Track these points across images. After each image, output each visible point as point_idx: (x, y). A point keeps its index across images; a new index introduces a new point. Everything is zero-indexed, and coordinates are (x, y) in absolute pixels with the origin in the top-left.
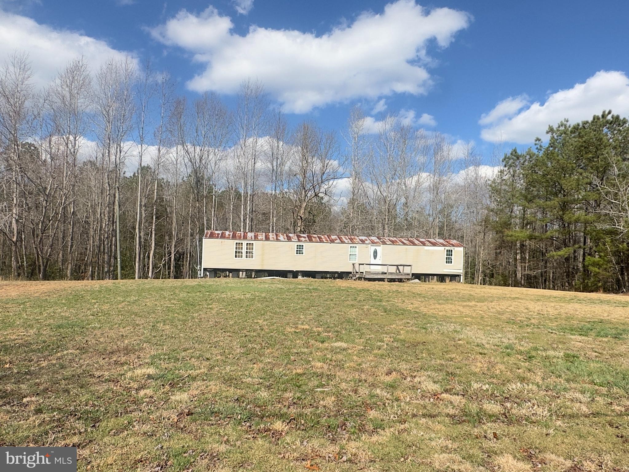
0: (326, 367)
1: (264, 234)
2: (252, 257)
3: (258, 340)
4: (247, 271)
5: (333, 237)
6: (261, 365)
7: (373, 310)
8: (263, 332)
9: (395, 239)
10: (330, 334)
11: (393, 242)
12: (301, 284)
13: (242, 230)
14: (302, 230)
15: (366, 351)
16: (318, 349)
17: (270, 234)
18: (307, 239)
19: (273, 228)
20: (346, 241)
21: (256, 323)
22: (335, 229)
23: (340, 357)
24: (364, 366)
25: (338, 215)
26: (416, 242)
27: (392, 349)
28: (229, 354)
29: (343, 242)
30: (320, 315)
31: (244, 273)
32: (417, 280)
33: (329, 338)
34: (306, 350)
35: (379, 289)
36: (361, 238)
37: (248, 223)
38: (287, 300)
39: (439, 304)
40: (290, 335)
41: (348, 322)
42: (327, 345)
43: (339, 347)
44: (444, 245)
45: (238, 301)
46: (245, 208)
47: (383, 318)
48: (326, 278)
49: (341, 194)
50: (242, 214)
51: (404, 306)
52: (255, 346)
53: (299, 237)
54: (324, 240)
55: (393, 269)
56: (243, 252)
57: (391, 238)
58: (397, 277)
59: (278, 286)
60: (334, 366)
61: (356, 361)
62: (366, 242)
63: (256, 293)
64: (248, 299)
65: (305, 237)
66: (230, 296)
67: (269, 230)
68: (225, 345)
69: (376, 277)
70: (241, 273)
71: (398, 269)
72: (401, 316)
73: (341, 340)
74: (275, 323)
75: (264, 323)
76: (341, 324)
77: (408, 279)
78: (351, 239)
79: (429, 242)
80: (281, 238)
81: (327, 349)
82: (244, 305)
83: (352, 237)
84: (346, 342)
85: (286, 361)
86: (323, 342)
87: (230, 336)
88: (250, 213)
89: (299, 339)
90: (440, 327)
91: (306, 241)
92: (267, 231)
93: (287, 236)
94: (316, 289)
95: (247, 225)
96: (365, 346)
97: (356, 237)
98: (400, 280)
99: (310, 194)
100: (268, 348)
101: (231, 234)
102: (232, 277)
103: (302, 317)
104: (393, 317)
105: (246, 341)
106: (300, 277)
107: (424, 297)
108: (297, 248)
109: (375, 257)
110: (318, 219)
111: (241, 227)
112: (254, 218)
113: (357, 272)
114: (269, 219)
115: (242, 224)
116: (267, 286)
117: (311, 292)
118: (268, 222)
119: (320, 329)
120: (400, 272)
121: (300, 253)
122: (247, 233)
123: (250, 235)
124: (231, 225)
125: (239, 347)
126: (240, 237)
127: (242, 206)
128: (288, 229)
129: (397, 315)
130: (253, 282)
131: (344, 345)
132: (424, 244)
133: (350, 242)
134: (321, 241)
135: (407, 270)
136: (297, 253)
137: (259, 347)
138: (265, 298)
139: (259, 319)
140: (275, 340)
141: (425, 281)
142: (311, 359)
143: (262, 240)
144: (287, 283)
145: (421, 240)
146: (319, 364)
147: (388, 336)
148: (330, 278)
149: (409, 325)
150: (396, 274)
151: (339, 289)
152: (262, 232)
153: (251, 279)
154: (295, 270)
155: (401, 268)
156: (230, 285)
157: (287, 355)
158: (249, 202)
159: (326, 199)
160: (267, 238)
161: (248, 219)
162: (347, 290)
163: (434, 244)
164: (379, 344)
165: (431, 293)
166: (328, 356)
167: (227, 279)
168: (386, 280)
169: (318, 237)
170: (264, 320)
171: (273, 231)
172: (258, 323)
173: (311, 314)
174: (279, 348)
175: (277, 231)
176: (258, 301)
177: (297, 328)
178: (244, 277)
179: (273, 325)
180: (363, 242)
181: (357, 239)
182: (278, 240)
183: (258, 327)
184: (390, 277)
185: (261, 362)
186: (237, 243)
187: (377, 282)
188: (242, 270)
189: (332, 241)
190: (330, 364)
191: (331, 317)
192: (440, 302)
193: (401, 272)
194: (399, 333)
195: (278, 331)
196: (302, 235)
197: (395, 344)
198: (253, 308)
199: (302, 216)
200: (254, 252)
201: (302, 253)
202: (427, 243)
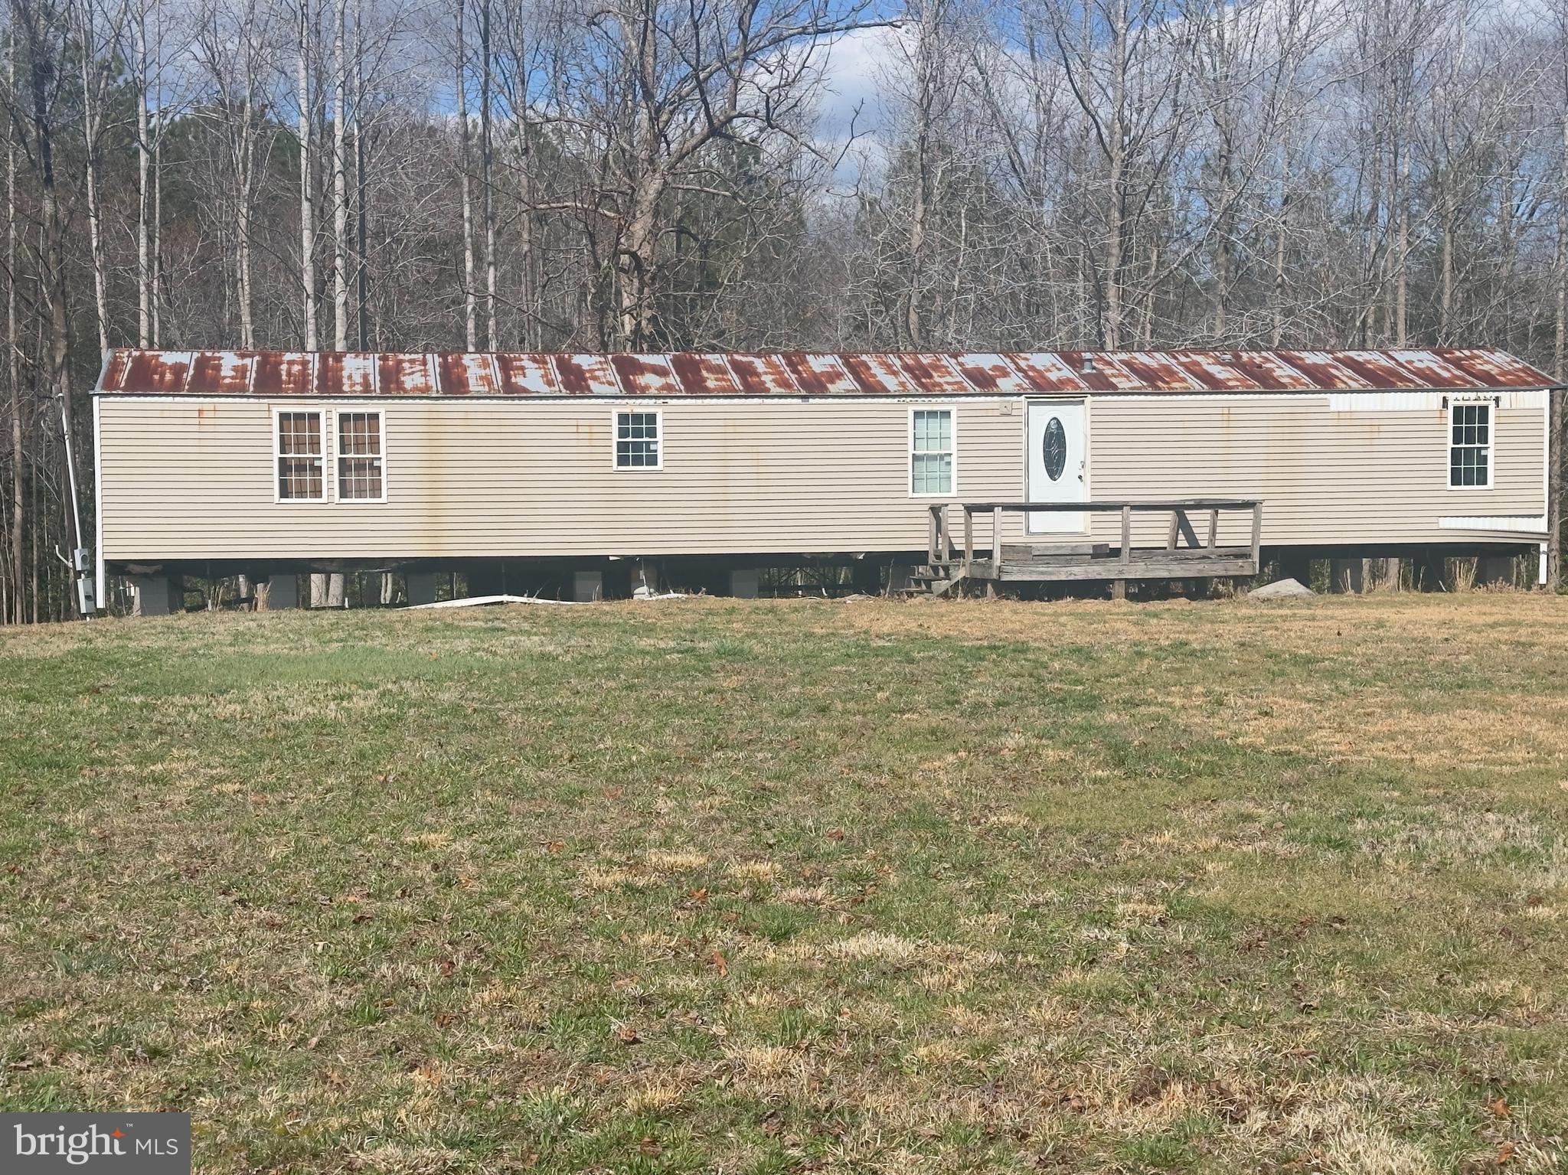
0: (802, 1067)
1: (434, 361)
2: (376, 491)
3: (429, 937)
4: (348, 566)
5: (818, 364)
6: (448, 1073)
7: (1051, 755)
8: (454, 897)
9: (1161, 359)
10: (820, 893)
11: (1153, 381)
12: (649, 630)
13: (311, 343)
14: (647, 329)
15: (1016, 978)
16: (757, 974)
17: (466, 359)
18: (674, 379)
20: (891, 383)
21: (415, 847)
22: (825, 316)
23: (878, 1011)
24: (1009, 1054)
25: (843, 238)
26: (1284, 372)
27: (1161, 959)
28: (273, 1021)
29: (871, 389)
30: (762, 794)
31: (336, 580)
32: (1290, 586)
33: (811, 912)
34: (691, 983)
35: (1082, 641)
36: (971, 361)
37: (340, 300)
38: (580, 718)
39: (1418, 708)
40: (599, 904)
41: (916, 824)
42: (803, 949)
43: (869, 961)
44: (1437, 383)
45: (308, 737)
46: (323, 216)
47: (1105, 796)
48: (788, 591)
49: (855, 122)
50: (307, 255)
51: (1218, 727)
52: (416, 971)
53: (628, 369)
54: (767, 379)
55: (1155, 530)
56: (324, 464)
57: (1142, 358)
58: (1178, 571)
59: (526, 642)
60: (846, 1060)
61: (968, 1033)
62: (1004, 384)
63: (407, 685)
64: (366, 723)
65: (661, 372)
66: (262, 711)
67: (461, 336)
68: (247, 973)
69: (1062, 574)
70: (316, 579)
71: (1183, 525)
72: (1206, 781)
73: (882, 921)
74: (519, 844)
75: (457, 846)
76: (880, 835)
77: (1242, 582)
78: (920, 373)
79: (1358, 368)
80: (532, 377)
81: (805, 974)
82: (346, 756)
83: (926, 359)
84: (910, 929)
85: (584, 1046)
86: (780, 937)
87: (272, 926)
88: (350, 242)
89: (653, 923)
90: (1424, 836)
91: (667, 393)
93: (564, 367)
94: (736, 654)
95: (339, 312)
96: (1013, 951)
97: (946, 360)
98: (1197, 589)
100: (484, 979)
101: (252, 363)
102: (273, 604)
103: (662, 805)
104: (1160, 789)
105: (363, 946)
106: (642, 592)
107: (1331, 675)
108: (623, 433)
109: (1055, 463)
110: (730, 268)
111: (303, 323)
112: (373, 271)
113: (955, 554)
114: (458, 276)
115: (310, 307)
116: (463, 645)
117: (707, 672)
118: (451, 291)
119: (763, 868)
120: (1194, 543)
121: (638, 461)
122: (338, 358)
123: (356, 367)
124: (246, 318)
125: (324, 979)
126: (301, 385)
127: (306, 205)
128: (564, 330)
129: (1182, 776)
130: (389, 630)
131: (895, 947)
132: (1325, 382)
133: (912, 386)
134: (753, 389)
135: (1235, 530)
136: (623, 461)
137: (429, 975)
138: (456, 709)
139: (432, 829)
140: (522, 936)
141: (1336, 588)
142: (719, 1030)
143: (423, 394)
144: (575, 625)
145: (1310, 358)
146: (766, 1056)
147: (1137, 893)
148: (810, 590)
149: (1253, 828)
150: (1172, 553)
151: (863, 650)
152: (426, 350)
153: (377, 615)
154: (615, 550)
155: (1199, 520)
156: (259, 649)
157: (590, 1013)
158: (339, 183)
159: (774, 146)
160: (454, 385)
161: (339, 280)
162: (904, 649)
163: (1382, 381)
164: (1087, 933)
165: (1371, 649)
166: (812, 1011)
167: (242, 621)
168: (1119, 589)
169: (738, 367)
170: (458, 832)
171: (482, 346)
172: (424, 846)
173: (712, 791)
174: (545, 980)
175: (503, 344)
176: (422, 730)
177: (636, 865)
178: (333, 602)
179: (506, 853)
180: (984, 382)
181: (951, 371)
182: (511, 391)
183: (425, 870)
184: (1139, 571)
185: (451, 1053)
186: (284, 417)
187: (1066, 605)
188: (325, 566)
189: (815, 387)
190: (823, 1055)
191: (823, 799)
192: (1425, 695)
193: (1203, 539)
194: (1195, 874)
195: (537, 891)
196: (645, 359)
197: (1177, 934)
198: (392, 769)
199: (644, 252)
200: (383, 464)
201: (653, 460)
202: (1344, 373)
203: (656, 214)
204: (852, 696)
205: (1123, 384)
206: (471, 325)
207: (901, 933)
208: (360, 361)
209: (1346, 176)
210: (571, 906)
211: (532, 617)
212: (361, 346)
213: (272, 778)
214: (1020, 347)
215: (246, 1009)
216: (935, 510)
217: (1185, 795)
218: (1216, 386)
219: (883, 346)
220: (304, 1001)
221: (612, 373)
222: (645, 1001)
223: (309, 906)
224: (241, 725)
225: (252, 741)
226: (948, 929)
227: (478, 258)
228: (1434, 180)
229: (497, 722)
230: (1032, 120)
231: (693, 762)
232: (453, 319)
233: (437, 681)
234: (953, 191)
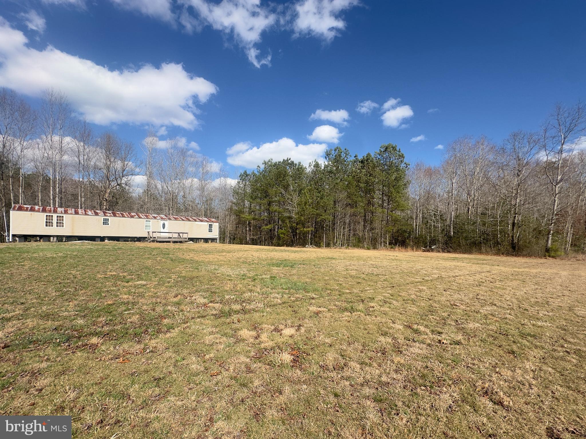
0: (131, 297)
1: (73, 210)
2: (63, 226)
3: (72, 285)
4: (57, 236)
5: (133, 214)
6: (76, 302)
7: (163, 260)
8: (76, 279)
9: (177, 217)
10: (133, 277)
11: (176, 219)
12: (108, 245)
13: (52, 206)
14: (108, 208)
15: (159, 285)
16: (124, 287)
17: (79, 210)
18: (112, 214)
19: (81, 205)
20: (143, 217)
21: (70, 273)
22: (134, 209)
23: (141, 290)
24: (159, 294)
25: (136, 200)
26: (191, 219)
27: (177, 282)
28: (45, 297)
29: (140, 218)
30: (125, 265)
31: (55, 238)
32: (191, 242)
33: (132, 279)
34: (115, 288)
35: (167, 247)
36: (153, 215)
37: (57, 201)
38: (97, 256)
39: (205, 255)
40: (100, 279)
41: (146, 268)
42: (131, 283)
43: (140, 284)
44: (207, 222)
45: (51, 259)
46: (54, 189)
47: (170, 265)
48: (128, 241)
49: (138, 186)
50: (51, 194)
51: (183, 257)
52: (70, 289)
53: (104, 213)
54: (126, 216)
55: (176, 235)
56: (54, 222)
57: (174, 216)
58: (179, 240)
59: (88, 247)
60: (137, 296)
61: (153, 292)
62: (157, 218)
63: (68, 252)
64: (61, 257)
65: (110, 213)
66: (42, 255)
67: (78, 207)
68: (40, 291)
69: (165, 240)
70: (52, 238)
71: (179, 235)
72: (182, 263)
73: (142, 279)
74: (87, 272)
75: (77, 273)
76: (141, 270)
77: (186, 241)
78: (146, 216)
79: (199, 219)
80: (89, 213)
81: (131, 286)
82: (57, 261)
83: (147, 215)
84: (146, 280)
85: (98, 297)
86: (128, 282)
87: (44, 285)
88: (59, 193)
89: (108, 281)
90: (206, 268)
91: (111, 216)
92: (76, 208)
93: (94, 212)
94: (121, 248)
95: (57, 202)
96: (159, 282)
97: (150, 215)
98: (181, 242)
99: (113, 184)
100: (81, 290)
101: (41, 208)
102: (43, 241)
103: (110, 267)
104: (177, 264)
105: (61, 287)
106: (106, 241)
107: (196, 251)
108: (104, 221)
109: (164, 228)
110: (120, 202)
111: (50, 203)
112: (63, 197)
113: (151, 237)
114: (78, 199)
115: (52, 201)
116: (77, 247)
117: (116, 251)
118: (76, 201)
119: (125, 274)
120: (180, 237)
121: (106, 224)
122: (57, 208)
123: (59, 210)
124: (40, 202)
125: (54, 291)
126: (50, 211)
127: (51, 187)
128: (95, 207)
129: (179, 262)
130: (65, 245)
131: (144, 282)
132: (195, 221)
133: (145, 217)
134: (123, 216)
135: (185, 236)
136: (104, 224)
137: (72, 290)
138: (76, 255)
139: (72, 271)
140: (88, 284)
141: (196, 242)
142: (119, 294)
143: (72, 214)
144: (96, 245)
145: (194, 218)
146: (126, 296)
147: (174, 275)
148: (131, 241)
149: (188, 268)
150: (178, 238)
151: (139, 248)
152: (72, 208)
153: (62, 243)
154: (102, 235)
155: (181, 235)
156: (41, 247)
157: (99, 293)
158: (57, 185)
159: (127, 188)
160: (77, 213)
161: (57, 198)
162: (144, 248)
163: (202, 221)
164: (168, 280)
165: (200, 249)
166: (132, 291)
167: (38, 243)
168: (171, 242)
169: (121, 213)
170: (77, 271)
171: (81, 208)
172: (71, 273)
173: (117, 265)
174: (91, 289)
175: (85, 208)
176: (71, 258)
177: (106, 274)
178: (54, 241)
179: (85, 274)
180: (155, 218)
181: (151, 216)
182: (86, 214)
183: (72, 276)
184: (174, 240)
185: (76, 300)
186: (47, 216)
187: (165, 243)
188: (53, 236)
189: (132, 217)
190: (134, 296)
191: (133, 265)
192: (206, 254)
193: (181, 237)
194: (181, 273)
195: (89, 277)
196: (107, 212)
197: (179, 279)
198: (66, 263)
199: (107, 199)
200: (64, 223)
201: (108, 224)
202: (197, 220)
203: (109, 194)
204: (137, 253)
205: (172, 219)
206: (79, 206)
207: (144, 281)
208: (61, 209)
209: (197, 199)
210: (96, 280)
211: (89, 243)
212: (61, 207)
213: (44, 265)
214: (159, 214)
215: (40, 296)
216: (148, 232)
217: (179, 264)
218: (183, 220)
219: (141, 213)
220: (50, 295)
221: (102, 213)
222: (107, 291)
223: (51, 282)
224: (38, 258)
225: (40, 260)
226: (151, 280)
227: (81, 197)
228: (207, 200)
229: (83, 257)
230: (161, 188)
231: (114, 262)
232: (76, 204)
233: (73, 252)
234: (151, 195)
